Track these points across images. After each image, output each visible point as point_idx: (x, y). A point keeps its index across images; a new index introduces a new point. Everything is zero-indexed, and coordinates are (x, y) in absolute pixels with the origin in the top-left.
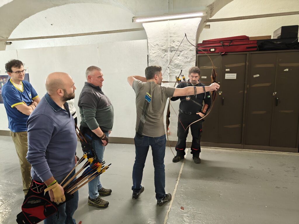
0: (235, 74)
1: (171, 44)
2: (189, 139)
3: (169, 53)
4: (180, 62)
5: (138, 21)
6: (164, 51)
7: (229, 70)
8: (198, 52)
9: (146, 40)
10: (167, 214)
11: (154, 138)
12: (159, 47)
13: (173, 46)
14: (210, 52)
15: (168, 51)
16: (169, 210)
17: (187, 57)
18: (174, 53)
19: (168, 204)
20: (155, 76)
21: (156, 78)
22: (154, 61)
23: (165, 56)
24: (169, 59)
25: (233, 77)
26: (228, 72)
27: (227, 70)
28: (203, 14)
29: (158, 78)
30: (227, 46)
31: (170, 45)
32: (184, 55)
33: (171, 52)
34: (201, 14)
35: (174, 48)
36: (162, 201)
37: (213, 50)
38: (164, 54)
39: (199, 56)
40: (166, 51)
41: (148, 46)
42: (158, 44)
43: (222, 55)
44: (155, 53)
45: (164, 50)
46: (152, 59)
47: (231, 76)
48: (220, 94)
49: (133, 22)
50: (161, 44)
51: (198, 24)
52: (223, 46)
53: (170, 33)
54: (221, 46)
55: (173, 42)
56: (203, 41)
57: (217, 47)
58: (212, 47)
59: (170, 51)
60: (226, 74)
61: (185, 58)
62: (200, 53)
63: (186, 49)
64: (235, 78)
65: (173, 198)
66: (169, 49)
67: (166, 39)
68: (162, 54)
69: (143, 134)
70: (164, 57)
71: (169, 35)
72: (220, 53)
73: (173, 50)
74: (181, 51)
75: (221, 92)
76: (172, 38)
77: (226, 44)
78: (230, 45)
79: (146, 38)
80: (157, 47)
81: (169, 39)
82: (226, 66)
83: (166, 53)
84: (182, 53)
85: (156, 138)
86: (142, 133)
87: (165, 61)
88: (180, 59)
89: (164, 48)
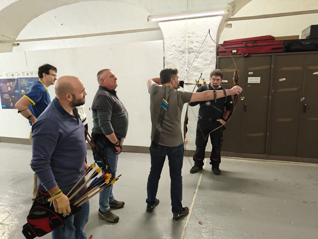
0: (259, 78)
1: (189, 45)
2: (209, 148)
3: (187, 55)
4: (199, 65)
5: (154, 20)
6: (181, 53)
7: (252, 73)
8: (219, 54)
9: (163, 40)
10: (184, 229)
11: (172, 147)
12: (176, 49)
13: (191, 47)
14: (231, 54)
15: (185, 53)
16: (186, 225)
17: (207, 60)
18: (192, 54)
19: (185, 218)
20: (171, 80)
21: (172, 82)
22: (171, 63)
23: (182, 57)
24: (186, 61)
25: (257, 81)
26: (251, 76)
27: (250, 73)
28: (224, 12)
29: (174, 82)
30: (251, 47)
31: (188, 46)
32: (203, 57)
33: (189, 54)
34: (222, 12)
35: (192, 49)
36: (178, 215)
37: (234, 51)
38: (182, 56)
39: (219, 58)
40: (183, 52)
41: (164, 48)
42: (176, 45)
43: (244, 57)
44: (172, 54)
46: (169, 61)
47: (255, 80)
48: (242, 99)
49: (148, 21)
50: (177, 45)
51: (219, 23)
52: (246, 47)
53: (188, 33)
54: (244, 47)
55: (191, 43)
56: (224, 42)
57: (240, 49)
58: (234, 48)
59: (188, 52)
60: (249, 78)
61: (205, 60)
62: (220, 54)
63: (205, 50)
64: (259, 82)
65: (190, 212)
66: (187, 50)
67: (183, 39)
68: (179, 56)
69: (160, 144)
70: (181, 59)
71: (187, 35)
72: (242, 55)
73: (191, 52)
74: (200, 53)
75: (244, 97)
76: (190, 38)
77: (249, 45)
78: (253, 46)
79: (162, 38)
80: (173, 48)
81: (187, 39)
82: (250, 69)
83: (183, 55)
84: (201, 55)
85: (174, 148)
86: (158, 143)
87: (183, 63)
88: (199, 61)
89: (182, 50)
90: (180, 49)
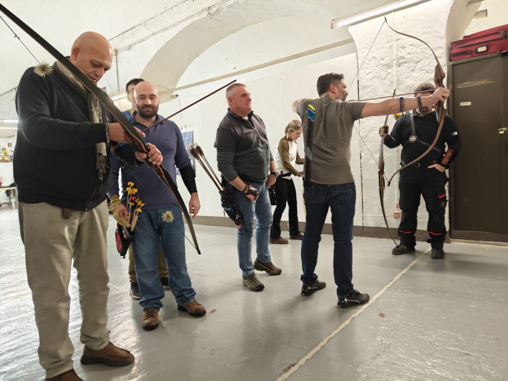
1: (398, 53)
3: (394, 70)
4: (417, 82)
6: (385, 68)
8: (453, 59)
10: (350, 319)
11: (331, 186)
12: (376, 62)
13: (401, 55)
14: (476, 55)
15: (392, 66)
16: (357, 314)
17: (429, 71)
18: (404, 67)
20: (331, 86)
21: (333, 91)
22: (369, 87)
23: (387, 75)
24: (395, 79)
31: (397, 55)
32: (423, 68)
33: (399, 67)
35: (404, 58)
36: (346, 300)
37: (482, 49)
38: (387, 73)
39: (453, 65)
40: (389, 66)
41: (358, 64)
42: (376, 56)
43: (502, 56)
44: (370, 72)
45: (386, 65)
46: (366, 84)
48: (501, 132)
49: (332, 28)
50: (379, 55)
51: (450, 6)
52: (506, 37)
54: (501, 39)
55: (401, 49)
56: (465, 37)
57: (492, 43)
58: (481, 44)
59: (397, 65)
61: (426, 73)
66: (395, 62)
67: (388, 45)
68: (383, 72)
69: (312, 181)
70: (385, 78)
71: (394, 38)
72: (498, 51)
73: (403, 63)
74: (417, 62)
75: (505, 129)
76: (400, 41)
79: (354, 50)
80: (372, 62)
81: (394, 43)
83: (389, 70)
84: (419, 65)
85: (334, 187)
86: (310, 180)
87: (389, 83)
88: (416, 75)
89: (386, 62)
90: (384, 62)
